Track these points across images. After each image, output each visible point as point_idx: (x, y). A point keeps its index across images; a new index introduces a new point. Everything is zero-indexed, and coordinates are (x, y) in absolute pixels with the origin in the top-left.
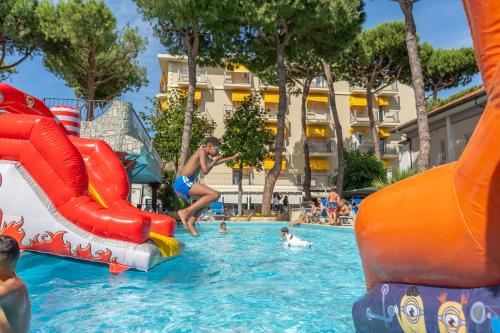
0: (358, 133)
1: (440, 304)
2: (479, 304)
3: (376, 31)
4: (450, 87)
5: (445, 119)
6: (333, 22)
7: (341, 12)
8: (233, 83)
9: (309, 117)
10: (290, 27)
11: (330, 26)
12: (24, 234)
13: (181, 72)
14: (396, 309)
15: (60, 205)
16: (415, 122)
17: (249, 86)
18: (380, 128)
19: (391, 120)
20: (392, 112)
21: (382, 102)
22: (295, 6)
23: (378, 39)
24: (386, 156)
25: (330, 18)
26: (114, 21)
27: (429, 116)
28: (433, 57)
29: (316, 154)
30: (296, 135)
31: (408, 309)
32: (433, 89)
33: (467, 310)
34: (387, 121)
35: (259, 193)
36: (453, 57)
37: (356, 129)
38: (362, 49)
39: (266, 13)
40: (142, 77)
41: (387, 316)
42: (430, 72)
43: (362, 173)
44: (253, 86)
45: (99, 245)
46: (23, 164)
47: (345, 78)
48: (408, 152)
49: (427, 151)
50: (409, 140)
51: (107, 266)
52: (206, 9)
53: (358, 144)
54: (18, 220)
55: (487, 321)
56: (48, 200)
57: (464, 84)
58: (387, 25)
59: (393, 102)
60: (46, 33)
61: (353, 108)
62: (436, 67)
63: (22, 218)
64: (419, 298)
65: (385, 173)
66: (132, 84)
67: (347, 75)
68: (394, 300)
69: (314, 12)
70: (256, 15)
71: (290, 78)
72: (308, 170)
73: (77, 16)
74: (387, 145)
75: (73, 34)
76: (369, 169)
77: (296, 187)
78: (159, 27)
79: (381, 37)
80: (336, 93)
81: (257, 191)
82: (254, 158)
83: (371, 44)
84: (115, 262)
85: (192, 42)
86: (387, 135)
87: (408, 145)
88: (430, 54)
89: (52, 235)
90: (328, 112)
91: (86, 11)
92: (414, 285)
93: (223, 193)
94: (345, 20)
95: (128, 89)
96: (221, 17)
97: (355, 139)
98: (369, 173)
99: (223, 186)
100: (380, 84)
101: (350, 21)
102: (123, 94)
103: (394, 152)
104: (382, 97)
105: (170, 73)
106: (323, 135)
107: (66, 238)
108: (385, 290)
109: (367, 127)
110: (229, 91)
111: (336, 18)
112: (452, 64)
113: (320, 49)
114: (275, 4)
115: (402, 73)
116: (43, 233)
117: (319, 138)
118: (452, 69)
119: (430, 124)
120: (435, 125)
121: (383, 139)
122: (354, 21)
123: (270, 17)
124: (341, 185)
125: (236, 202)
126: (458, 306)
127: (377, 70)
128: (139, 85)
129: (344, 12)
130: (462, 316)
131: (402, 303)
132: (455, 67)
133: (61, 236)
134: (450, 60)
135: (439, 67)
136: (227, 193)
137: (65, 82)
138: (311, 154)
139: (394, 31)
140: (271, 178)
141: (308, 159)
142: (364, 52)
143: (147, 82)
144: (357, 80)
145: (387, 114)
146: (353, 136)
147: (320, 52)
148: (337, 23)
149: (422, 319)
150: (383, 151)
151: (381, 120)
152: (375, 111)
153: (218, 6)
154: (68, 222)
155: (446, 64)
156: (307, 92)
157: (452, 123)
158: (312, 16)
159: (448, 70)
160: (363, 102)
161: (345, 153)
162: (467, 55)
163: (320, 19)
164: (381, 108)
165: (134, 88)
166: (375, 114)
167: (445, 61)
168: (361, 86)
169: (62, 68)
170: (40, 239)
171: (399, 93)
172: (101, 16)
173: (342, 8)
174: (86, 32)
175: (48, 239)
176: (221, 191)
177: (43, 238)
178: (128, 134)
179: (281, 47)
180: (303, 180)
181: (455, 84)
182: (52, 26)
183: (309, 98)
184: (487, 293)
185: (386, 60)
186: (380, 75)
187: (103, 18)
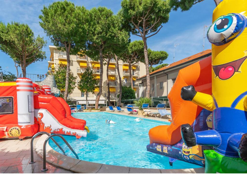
0: (125, 79)
1: (164, 147)
2: (169, 147)
3: (133, 43)
4: (156, 64)
5: (154, 77)
6: (120, 43)
7: (123, 40)
8: (80, 59)
9: (109, 73)
10: (105, 43)
11: (119, 44)
12: (51, 129)
13: (59, 53)
14: (156, 147)
15: (60, 121)
16: (146, 77)
17: (87, 60)
18: (133, 77)
19: (137, 74)
20: (137, 72)
21: (134, 68)
22: (107, 36)
23: (134, 46)
24: (135, 87)
25: (119, 42)
26: (33, 34)
27: (150, 75)
28: (151, 54)
29: (111, 86)
30: (105, 79)
31: (158, 147)
32: (151, 64)
33: (167, 148)
34: (135, 75)
35: (94, 100)
36: (158, 54)
37: (125, 77)
38: (128, 50)
39: (97, 39)
40: (44, 56)
41: (154, 148)
42: (150, 59)
43: (127, 94)
44: (88, 60)
45: (73, 131)
46: (48, 110)
47: (122, 59)
48: (142, 87)
49: (149, 89)
50: (143, 82)
51: (75, 136)
52: (75, 36)
53: (125, 83)
54: (49, 126)
55: (170, 149)
56: (56, 120)
57: (160, 63)
58: (137, 42)
59: (138, 68)
60: (4, 38)
61: (124, 70)
62: (152, 57)
63: (51, 125)
64: (160, 146)
65: (135, 94)
66: (40, 58)
67: (122, 58)
68: (156, 146)
69: (114, 39)
70: (93, 39)
71: (102, 59)
72: (109, 92)
73: (17, 32)
74: (135, 83)
75: (16, 39)
76: (130, 92)
77: (104, 98)
78: (53, 39)
79: (135, 46)
80: (119, 64)
81: (93, 99)
82: (92, 89)
83: (131, 48)
84: (77, 135)
85: (68, 46)
86: (135, 80)
87: (142, 84)
88: (150, 53)
89: (59, 129)
90: (115, 71)
91: (21, 29)
92: (159, 144)
93: (79, 100)
94: (124, 43)
95: (38, 60)
96: (80, 39)
97: (125, 81)
98: (130, 94)
99: (78, 98)
100: (133, 62)
101: (126, 43)
102: (35, 62)
103: (137, 85)
104: (134, 66)
105: (54, 54)
106: (113, 79)
107: (63, 130)
108: (154, 144)
109: (129, 77)
110: (79, 62)
111: (121, 42)
112: (157, 56)
113: (115, 51)
114: (100, 36)
115: (141, 59)
116: (57, 129)
117: (112, 80)
118: (157, 58)
119: (150, 78)
120: (152, 78)
121: (134, 81)
122: (127, 43)
123: (98, 40)
124: (120, 98)
125: (85, 103)
126: (166, 147)
127: (133, 57)
128: (43, 58)
129: (124, 40)
130: (167, 149)
131: (157, 146)
132: (158, 57)
133: (62, 129)
134: (157, 55)
135: (153, 57)
136: (80, 100)
137: (9, 56)
138: (110, 86)
139: (139, 44)
140: (98, 96)
141: (109, 88)
142: (129, 51)
143: (46, 57)
144: (125, 60)
145: (135, 72)
146: (124, 80)
147: (115, 52)
148: (121, 44)
149: (161, 149)
150: (134, 85)
151: (133, 74)
152: (132, 71)
153: (79, 35)
154: (63, 126)
155: (155, 57)
156: (109, 64)
157: (156, 78)
158: (113, 40)
159: (156, 59)
160: (127, 68)
161: (122, 87)
162: (162, 54)
163: (116, 42)
164: (133, 70)
165: (40, 60)
166: (131, 72)
167: (155, 56)
168: (127, 62)
169: (9, 51)
170: (56, 130)
171: (139, 65)
172: (28, 32)
173: (123, 39)
174: (21, 38)
175: (58, 130)
176: (78, 99)
177: (57, 130)
178: (54, 87)
179: (101, 50)
180: (107, 95)
181: (158, 63)
182: (6, 35)
183: (110, 66)
184: (170, 146)
185: (136, 54)
186: (134, 59)
187: (28, 33)
